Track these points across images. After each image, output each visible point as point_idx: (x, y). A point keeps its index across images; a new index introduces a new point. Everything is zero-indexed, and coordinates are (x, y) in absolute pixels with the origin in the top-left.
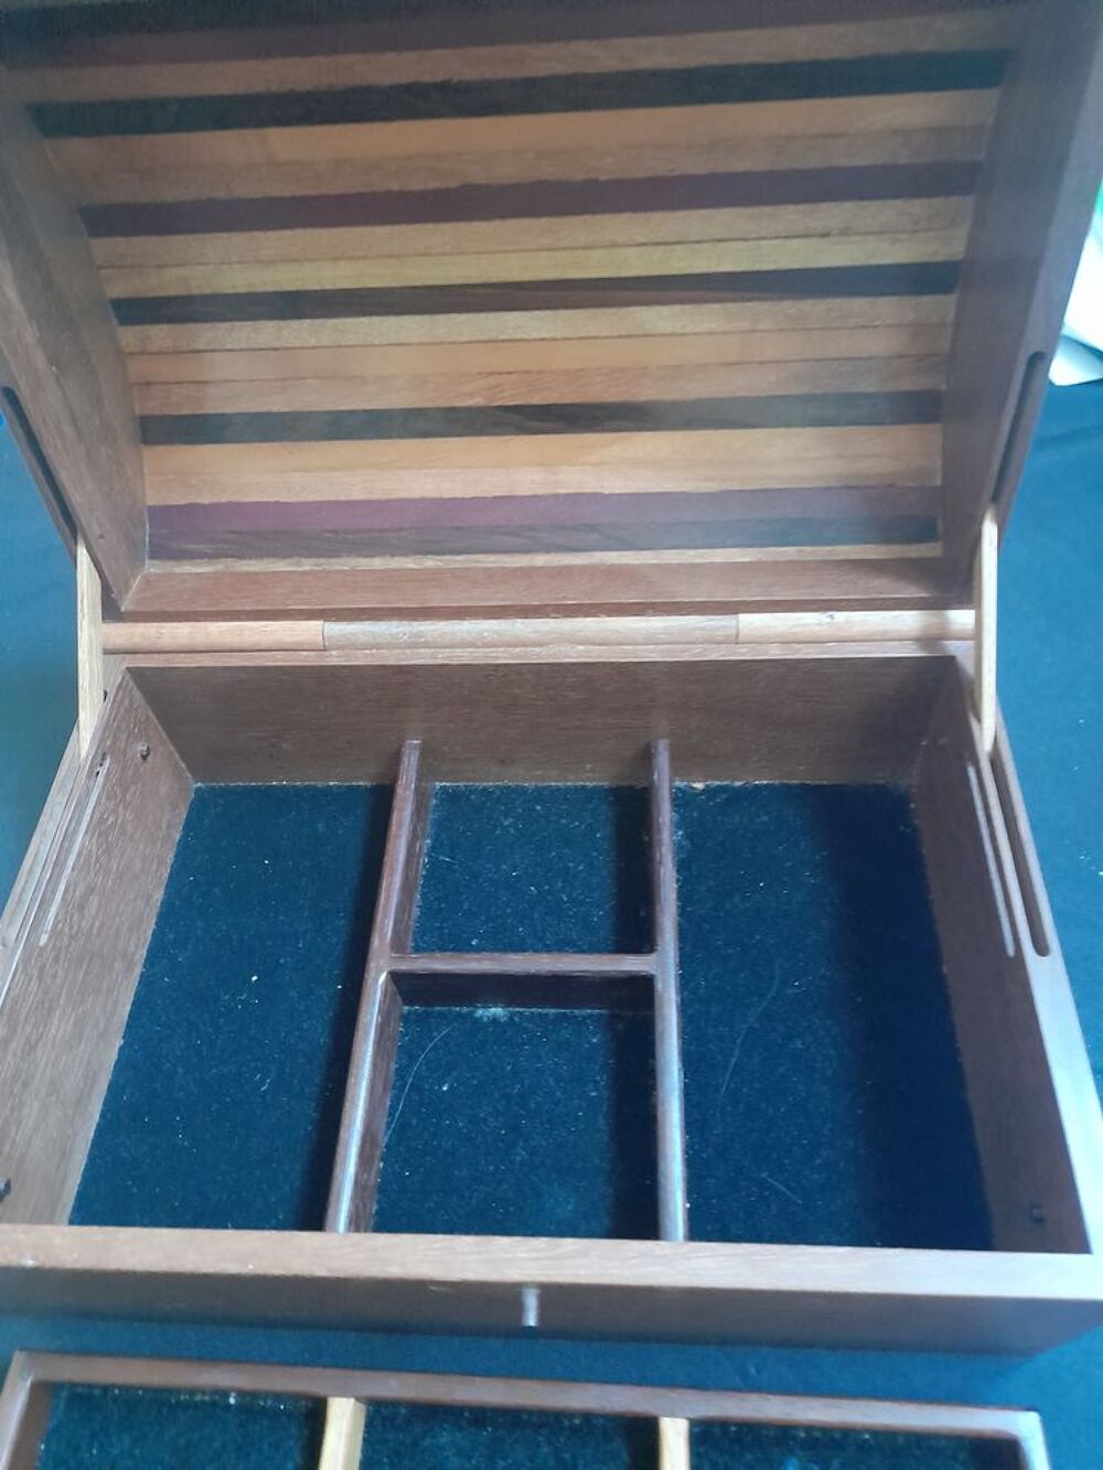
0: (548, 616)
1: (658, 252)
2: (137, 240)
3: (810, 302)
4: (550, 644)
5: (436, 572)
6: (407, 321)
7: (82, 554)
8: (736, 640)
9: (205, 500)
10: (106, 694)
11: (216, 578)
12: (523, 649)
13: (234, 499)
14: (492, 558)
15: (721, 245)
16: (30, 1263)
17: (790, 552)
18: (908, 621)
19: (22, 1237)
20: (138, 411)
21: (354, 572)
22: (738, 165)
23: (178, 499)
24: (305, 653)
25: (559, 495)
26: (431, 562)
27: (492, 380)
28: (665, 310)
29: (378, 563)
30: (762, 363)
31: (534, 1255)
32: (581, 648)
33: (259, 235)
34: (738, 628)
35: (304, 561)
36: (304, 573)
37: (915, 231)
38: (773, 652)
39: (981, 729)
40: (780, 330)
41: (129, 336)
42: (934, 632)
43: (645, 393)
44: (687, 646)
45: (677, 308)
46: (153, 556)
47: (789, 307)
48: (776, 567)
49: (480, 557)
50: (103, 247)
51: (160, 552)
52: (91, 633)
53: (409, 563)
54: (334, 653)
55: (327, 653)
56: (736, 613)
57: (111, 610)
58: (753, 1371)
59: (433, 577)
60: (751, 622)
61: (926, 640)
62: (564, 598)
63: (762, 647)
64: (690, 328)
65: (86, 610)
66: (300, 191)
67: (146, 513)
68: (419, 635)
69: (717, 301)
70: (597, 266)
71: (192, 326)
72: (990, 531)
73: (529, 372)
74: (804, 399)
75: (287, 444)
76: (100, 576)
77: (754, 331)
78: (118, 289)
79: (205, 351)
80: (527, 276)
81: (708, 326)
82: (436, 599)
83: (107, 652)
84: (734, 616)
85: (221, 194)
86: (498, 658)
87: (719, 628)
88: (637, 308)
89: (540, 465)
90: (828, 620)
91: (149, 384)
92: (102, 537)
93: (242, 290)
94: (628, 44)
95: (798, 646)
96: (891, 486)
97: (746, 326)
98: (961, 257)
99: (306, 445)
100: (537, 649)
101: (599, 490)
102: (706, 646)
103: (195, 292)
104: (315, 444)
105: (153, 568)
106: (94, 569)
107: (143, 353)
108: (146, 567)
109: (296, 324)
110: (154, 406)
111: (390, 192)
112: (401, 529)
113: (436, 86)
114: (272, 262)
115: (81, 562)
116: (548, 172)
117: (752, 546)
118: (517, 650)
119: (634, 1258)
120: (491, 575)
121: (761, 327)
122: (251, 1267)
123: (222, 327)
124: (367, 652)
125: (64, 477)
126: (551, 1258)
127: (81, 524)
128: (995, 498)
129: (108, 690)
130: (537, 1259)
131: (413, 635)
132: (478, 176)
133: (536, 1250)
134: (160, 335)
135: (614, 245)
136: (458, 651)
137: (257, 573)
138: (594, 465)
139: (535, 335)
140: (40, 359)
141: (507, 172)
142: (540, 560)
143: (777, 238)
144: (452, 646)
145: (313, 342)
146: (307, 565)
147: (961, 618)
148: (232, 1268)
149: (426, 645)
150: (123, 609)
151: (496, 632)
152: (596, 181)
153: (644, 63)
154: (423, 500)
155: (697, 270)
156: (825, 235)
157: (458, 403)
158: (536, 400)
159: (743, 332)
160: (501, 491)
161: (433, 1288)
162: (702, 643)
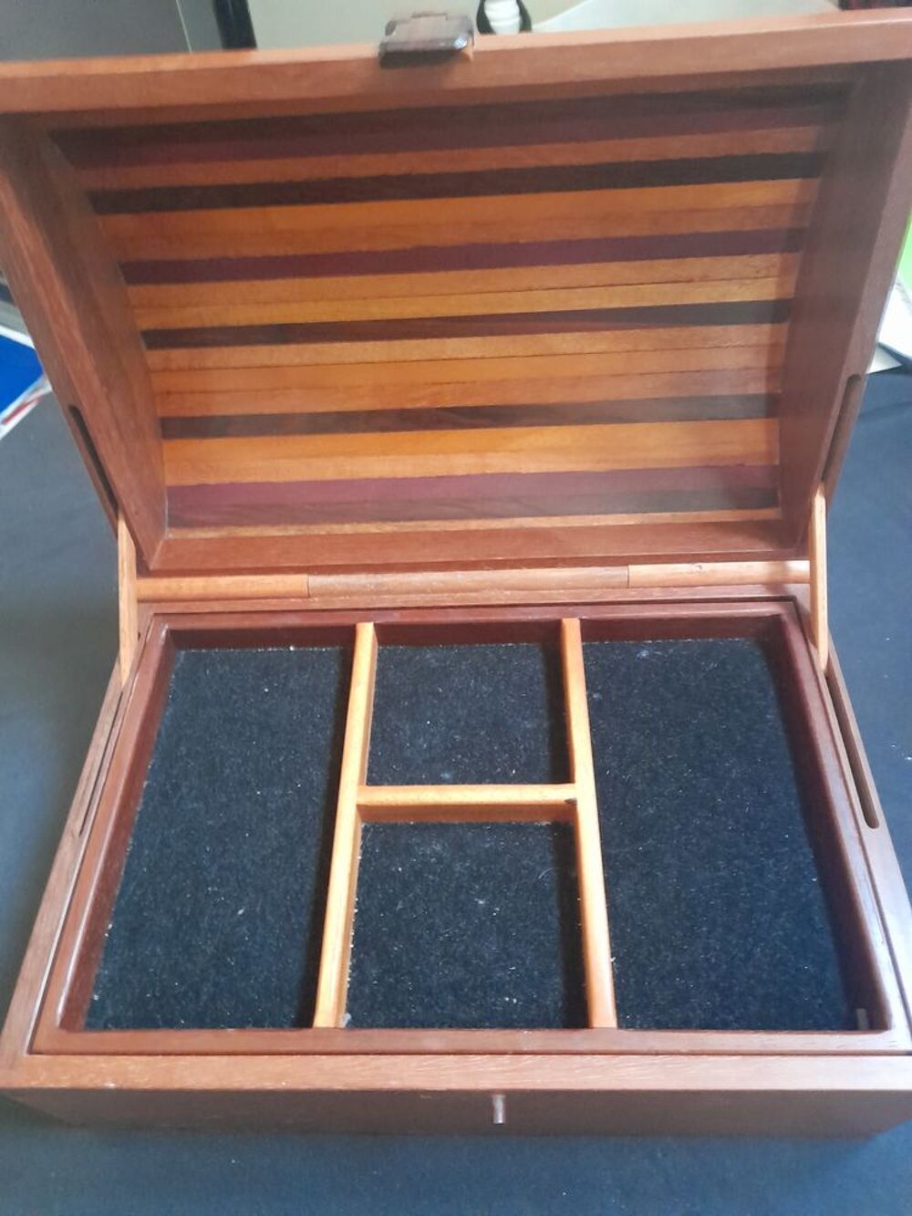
0: (482, 569)
1: (563, 294)
2: (164, 287)
3: (677, 329)
4: (485, 589)
5: (393, 536)
6: (369, 345)
7: (123, 528)
8: (628, 586)
9: (212, 480)
10: (139, 635)
11: (221, 540)
12: (464, 594)
13: (234, 480)
14: (436, 523)
15: (610, 289)
16: (112, 1085)
17: (665, 517)
18: (758, 569)
19: (103, 1065)
20: (160, 413)
21: (329, 536)
22: (624, 232)
23: (190, 481)
24: (293, 600)
25: (487, 474)
26: (389, 528)
27: (435, 389)
28: (568, 336)
29: (348, 528)
30: (642, 374)
31: (500, 1069)
32: (508, 593)
33: (258, 283)
34: (628, 577)
35: (290, 527)
36: (289, 537)
37: (756, 278)
38: (655, 594)
39: (818, 653)
40: (655, 350)
41: (155, 358)
42: (779, 578)
43: (554, 396)
44: (590, 591)
45: (577, 334)
46: (171, 525)
47: (663, 333)
48: (655, 528)
49: (426, 523)
50: (137, 292)
51: (176, 522)
52: (129, 587)
53: (372, 528)
54: (316, 599)
55: (311, 600)
56: (627, 565)
57: (143, 570)
58: (660, 1155)
59: (393, 539)
60: (639, 572)
61: (773, 585)
62: (495, 555)
63: (647, 590)
64: (587, 350)
65: (126, 570)
66: (290, 251)
67: (166, 493)
68: (382, 584)
69: (607, 329)
70: (517, 304)
71: (203, 350)
72: (819, 503)
73: (464, 383)
74: (673, 401)
75: (275, 438)
76: (135, 544)
77: (636, 351)
78: (147, 323)
79: (213, 369)
80: (464, 312)
81: (601, 347)
82: (396, 557)
83: (141, 601)
84: (626, 567)
85: (231, 253)
86: (443, 601)
87: (614, 577)
88: (547, 335)
89: (471, 451)
90: (698, 569)
91: (169, 393)
92: (137, 513)
93: (243, 323)
94: (545, 149)
95: (675, 589)
96: (742, 465)
97: (629, 347)
98: (792, 296)
99: (290, 439)
100: (474, 594)
101: (519, 471)
102: (604, 590)
103: (208, 324)
104: (298, 438)
105: (170, 534)
106: (131, 539)
107: (165, 370)
108: (166, 533)
109: (284, 348)
110: (173, 409)
111: (360, 252)
112: (366, 501)
113: (400, 178)
114: (265, 303)
115: (122, 535)
116: (481, 237)
117: (635, 512)
118: (458, 595)
119: (577, 1069)
120: (436, 537)
121: (641, 348)
122: (284, 1083)
123: (227, 351)
124: (342, 598)
125: (112, 469)
126: (514, 1070)
127: (122, 504)
128: (824, 479)
129: (141, 632)
130: (504, 1072)
131: (377, 585)
132: (427, 239)
133: (503, 1065)
134: (179, 356)
135: (530, 289)
136: (413, 596)
137: (252, 538)
138: (512, 451)
139: (470, 355)
140: (96, 382)
141: (450, 237)
142: (474, 525)
143: (653, 283)
144: (408, 592)
145: (297, 361)
146: (292, 531)
147: (799, 567)
148: (269, 1085)
149: (389, 592)
150: (151, 568)
151: (443, 582)
152: (517, 244)
153: (557, 161)
154: (380, 479)
155: (593, 307)
156: (689, 281)
157: (409, 406)
158: (470, 403)
159: (628, 351)
160: (443, 472)
161: (422, 1097)
162: (601, 588)
